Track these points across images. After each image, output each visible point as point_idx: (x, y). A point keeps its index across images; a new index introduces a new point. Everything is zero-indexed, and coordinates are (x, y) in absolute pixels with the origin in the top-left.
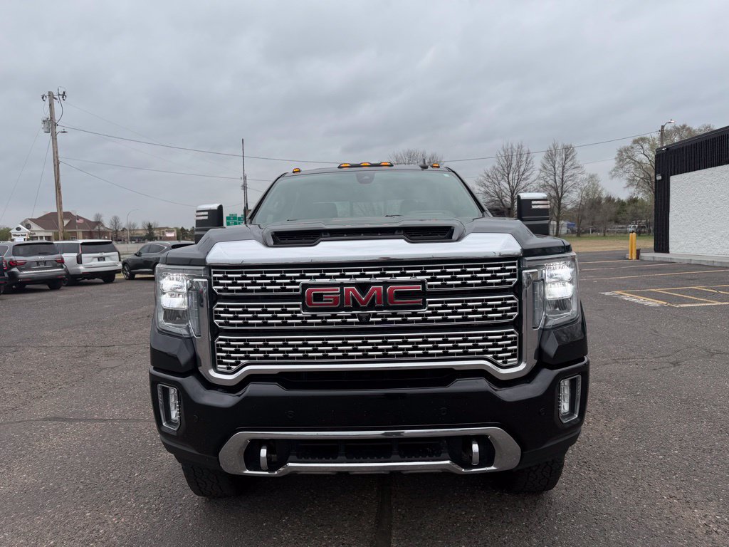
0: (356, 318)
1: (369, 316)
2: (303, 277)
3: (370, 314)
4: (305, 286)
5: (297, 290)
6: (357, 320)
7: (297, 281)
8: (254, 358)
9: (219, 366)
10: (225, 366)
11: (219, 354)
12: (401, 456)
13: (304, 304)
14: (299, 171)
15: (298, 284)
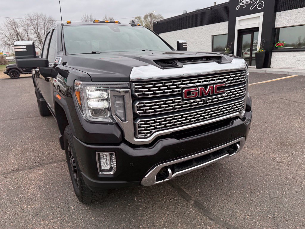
0: (202, 101)
1: (207, 100)
2: (182, 84)
3: (207, 99)
4: (183, 89)
5: (179, 91)
6: (202, 102)
7: (180, 86)
8: (159, 128)
9: (139, 135)
10: (144, 135)
11: (139, 129)
12: (214, 156)
13: (182, 98)
14: (71, 23)
15: (180, 88)
